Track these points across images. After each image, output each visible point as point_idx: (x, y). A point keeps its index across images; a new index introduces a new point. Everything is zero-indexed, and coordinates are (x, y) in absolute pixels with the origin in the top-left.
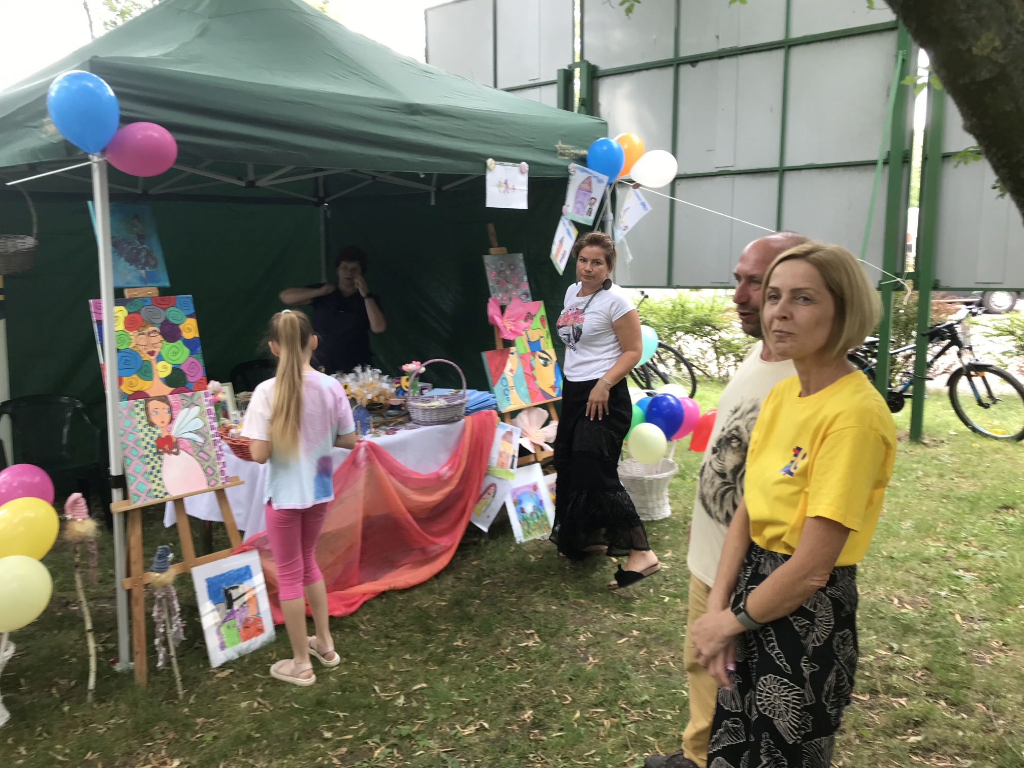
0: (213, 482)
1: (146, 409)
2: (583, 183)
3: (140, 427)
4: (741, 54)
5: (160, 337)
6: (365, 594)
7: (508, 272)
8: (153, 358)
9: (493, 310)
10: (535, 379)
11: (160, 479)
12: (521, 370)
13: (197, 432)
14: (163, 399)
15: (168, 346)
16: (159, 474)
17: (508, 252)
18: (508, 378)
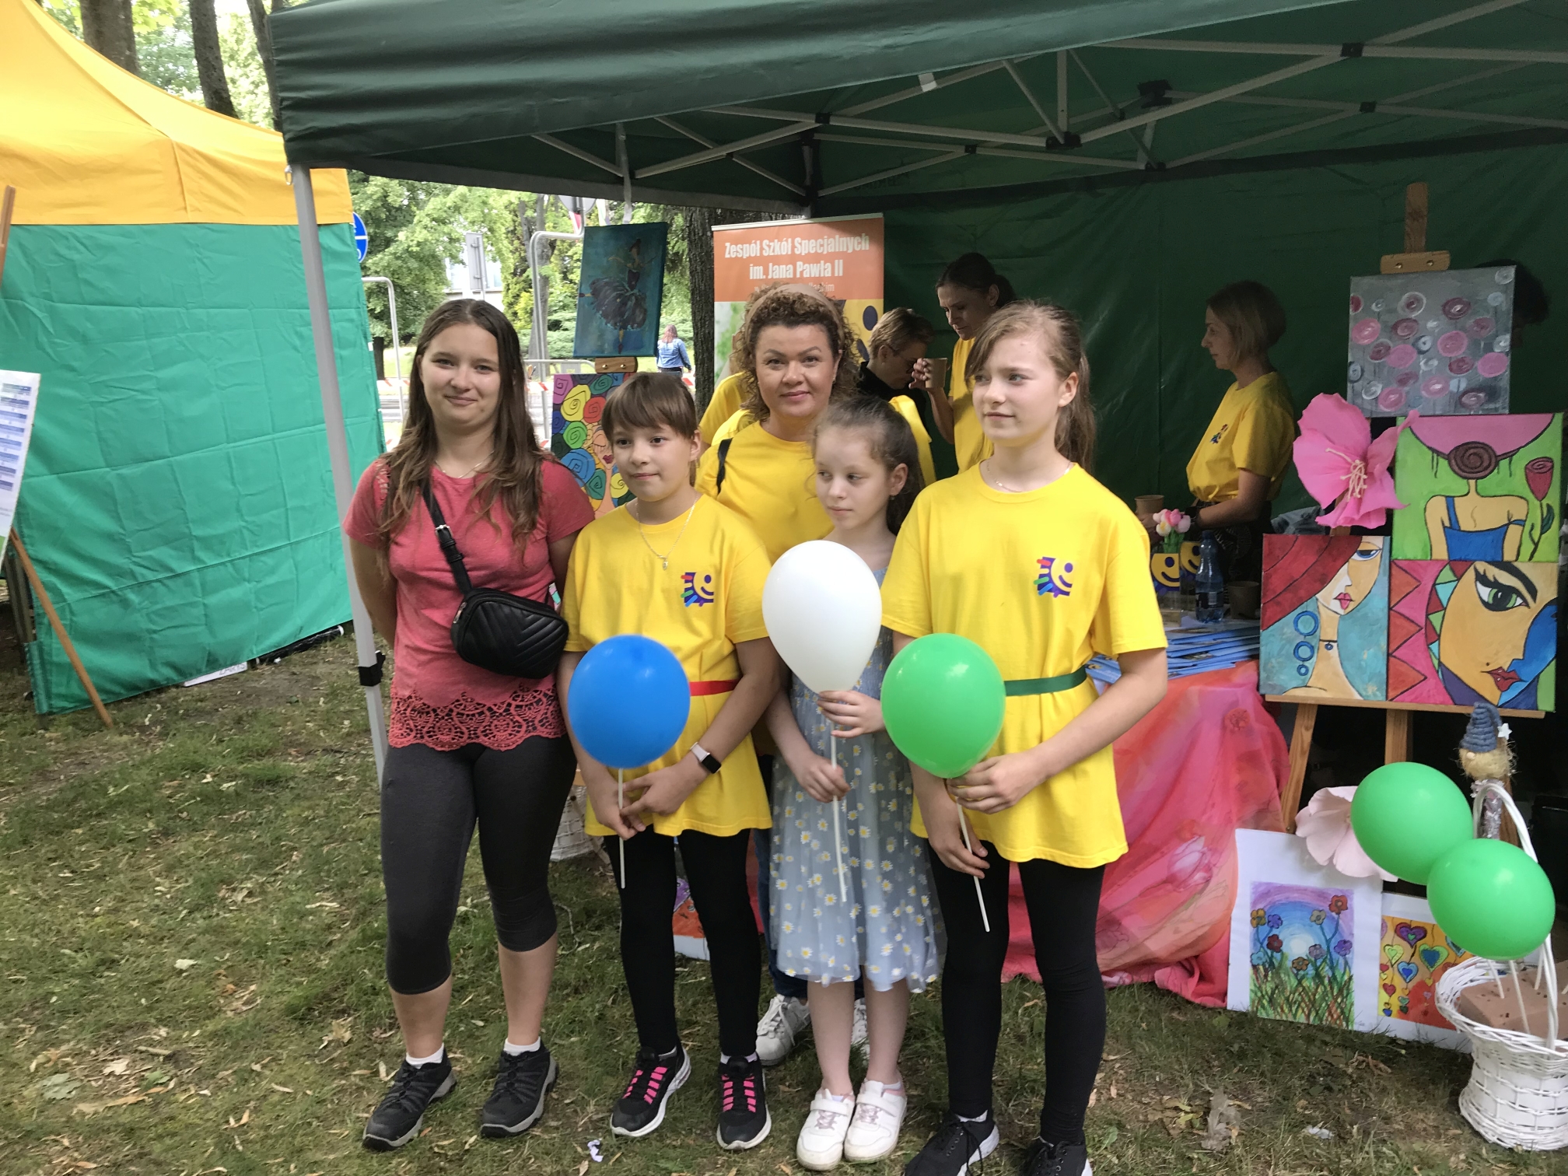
8: (609, 466)
17: (1454, 266)
18: (1324, 614)
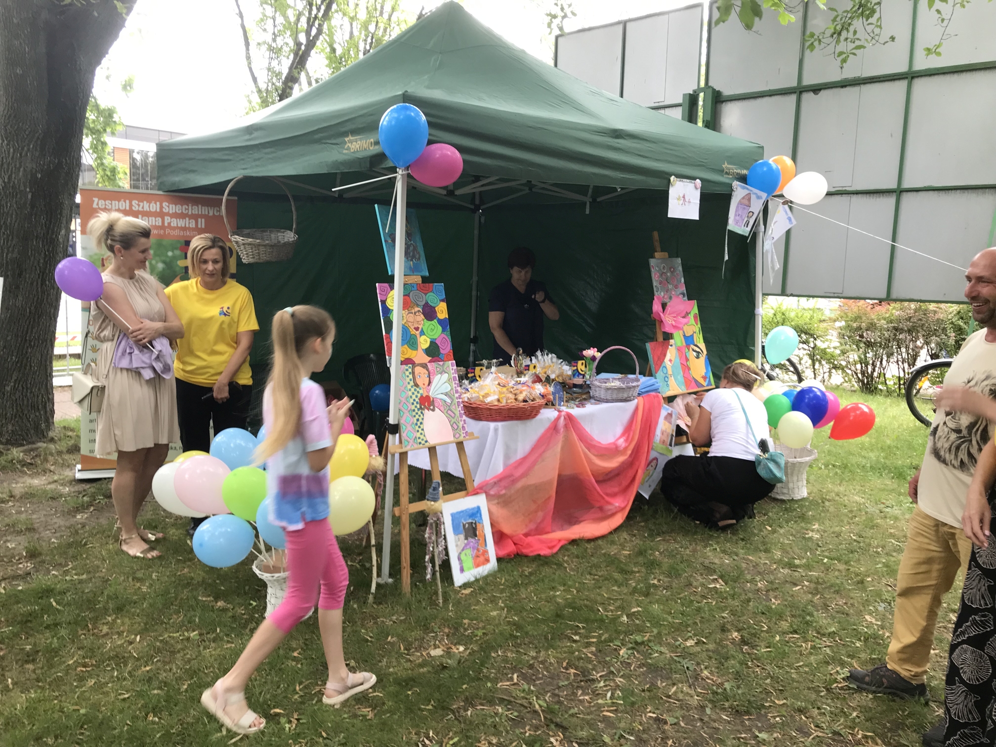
0: (457, 435)
1: (413, 373)
2: (743, 198)
3: (409, 387)
4: (864, 84)
5: (422, 316)
6: (560, 541)
7: (668, 274)
8: (418, 332)
9: (656, 307)
10: (689, 369)
11: (423, 430)
12: (678, 360)
13: (446, 394)
14: (424, 366)
15: (428, 323)
16: (421, 426)
17: (669, 257)
18: (668, 367)
